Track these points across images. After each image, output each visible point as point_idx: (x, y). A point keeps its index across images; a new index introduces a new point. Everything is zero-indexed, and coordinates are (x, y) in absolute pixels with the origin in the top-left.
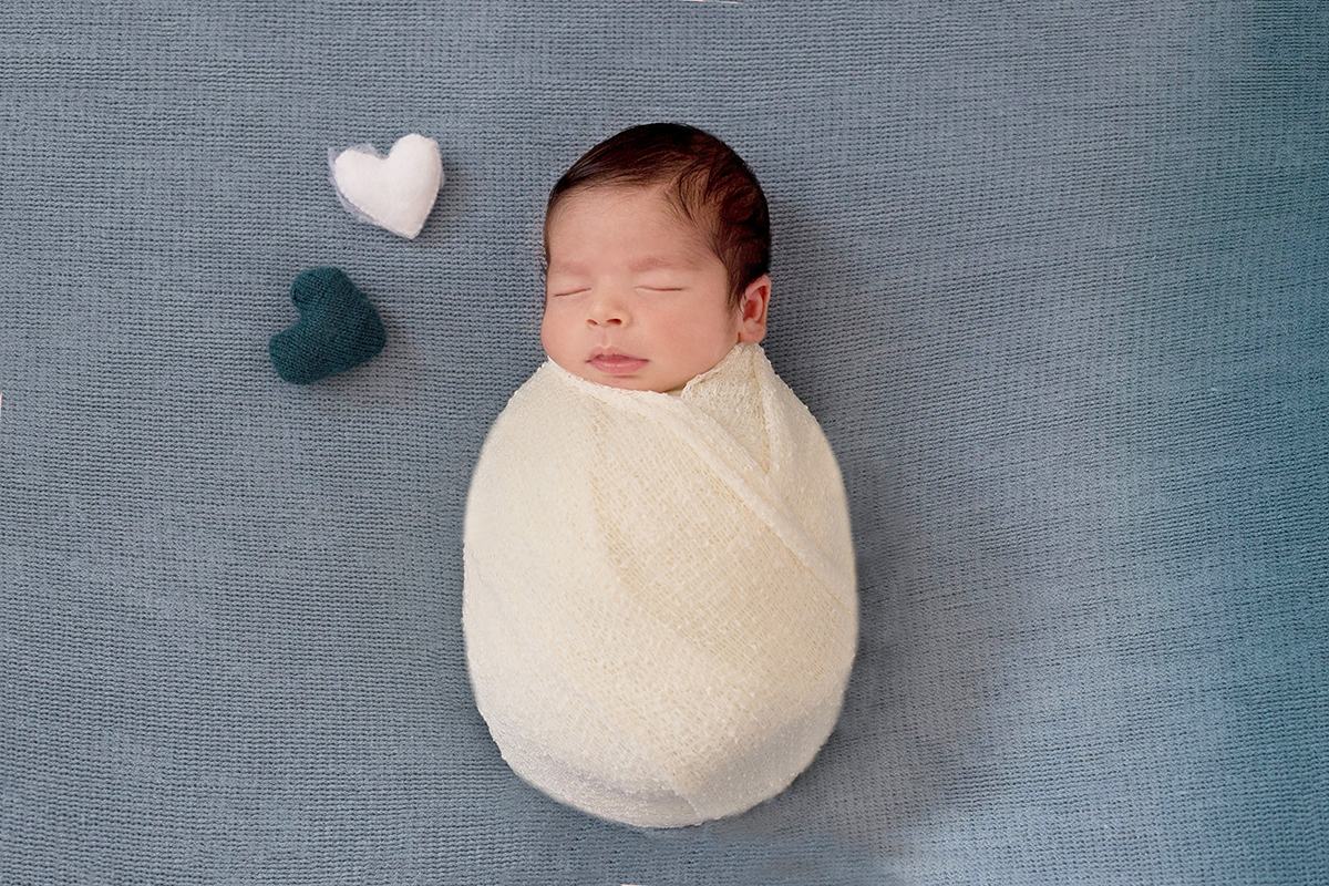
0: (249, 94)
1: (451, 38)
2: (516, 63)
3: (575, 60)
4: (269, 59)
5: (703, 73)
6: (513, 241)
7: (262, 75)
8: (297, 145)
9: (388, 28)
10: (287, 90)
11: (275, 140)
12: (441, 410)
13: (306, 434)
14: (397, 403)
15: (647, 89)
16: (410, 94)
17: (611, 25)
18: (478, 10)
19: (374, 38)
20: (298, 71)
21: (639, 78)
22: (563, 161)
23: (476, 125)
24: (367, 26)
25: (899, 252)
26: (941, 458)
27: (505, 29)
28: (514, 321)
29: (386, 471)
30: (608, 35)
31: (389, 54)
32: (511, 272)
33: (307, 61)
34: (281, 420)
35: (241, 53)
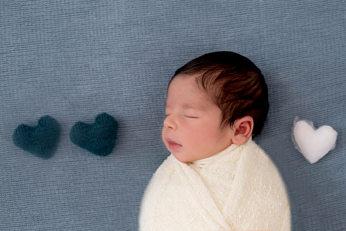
0: (25, 56)
1: (104, 24)
2: (132, 32)
3: (155, 28)
4: (31, 41)
5: (207, 28)
6: (138, 104)
7: (29, 48)
8: (46, 75)
9: (78, 22)
10: (40, 53)
11: (38, 74)
12: (117, 174)
13: (65, 191)
14: (100, 173)
15: (185, 36)
16: (90, 49)
17: (168, 12)
18: (114, 11)
19: (73, 27)
20: (43, 44)
21: (182, 32)
22: (155, 69)
23: (118, 58)
24: (70, 23)
25: (293, 93)
26: (318, 175)
27: (125, 18)
28: (143, 135)
29: (99, 201)
30: (167, 16)
31: (80, 33)
32: (139, 117)
33: (47, 40)
34: (54, 186)
35: (19, 40)
